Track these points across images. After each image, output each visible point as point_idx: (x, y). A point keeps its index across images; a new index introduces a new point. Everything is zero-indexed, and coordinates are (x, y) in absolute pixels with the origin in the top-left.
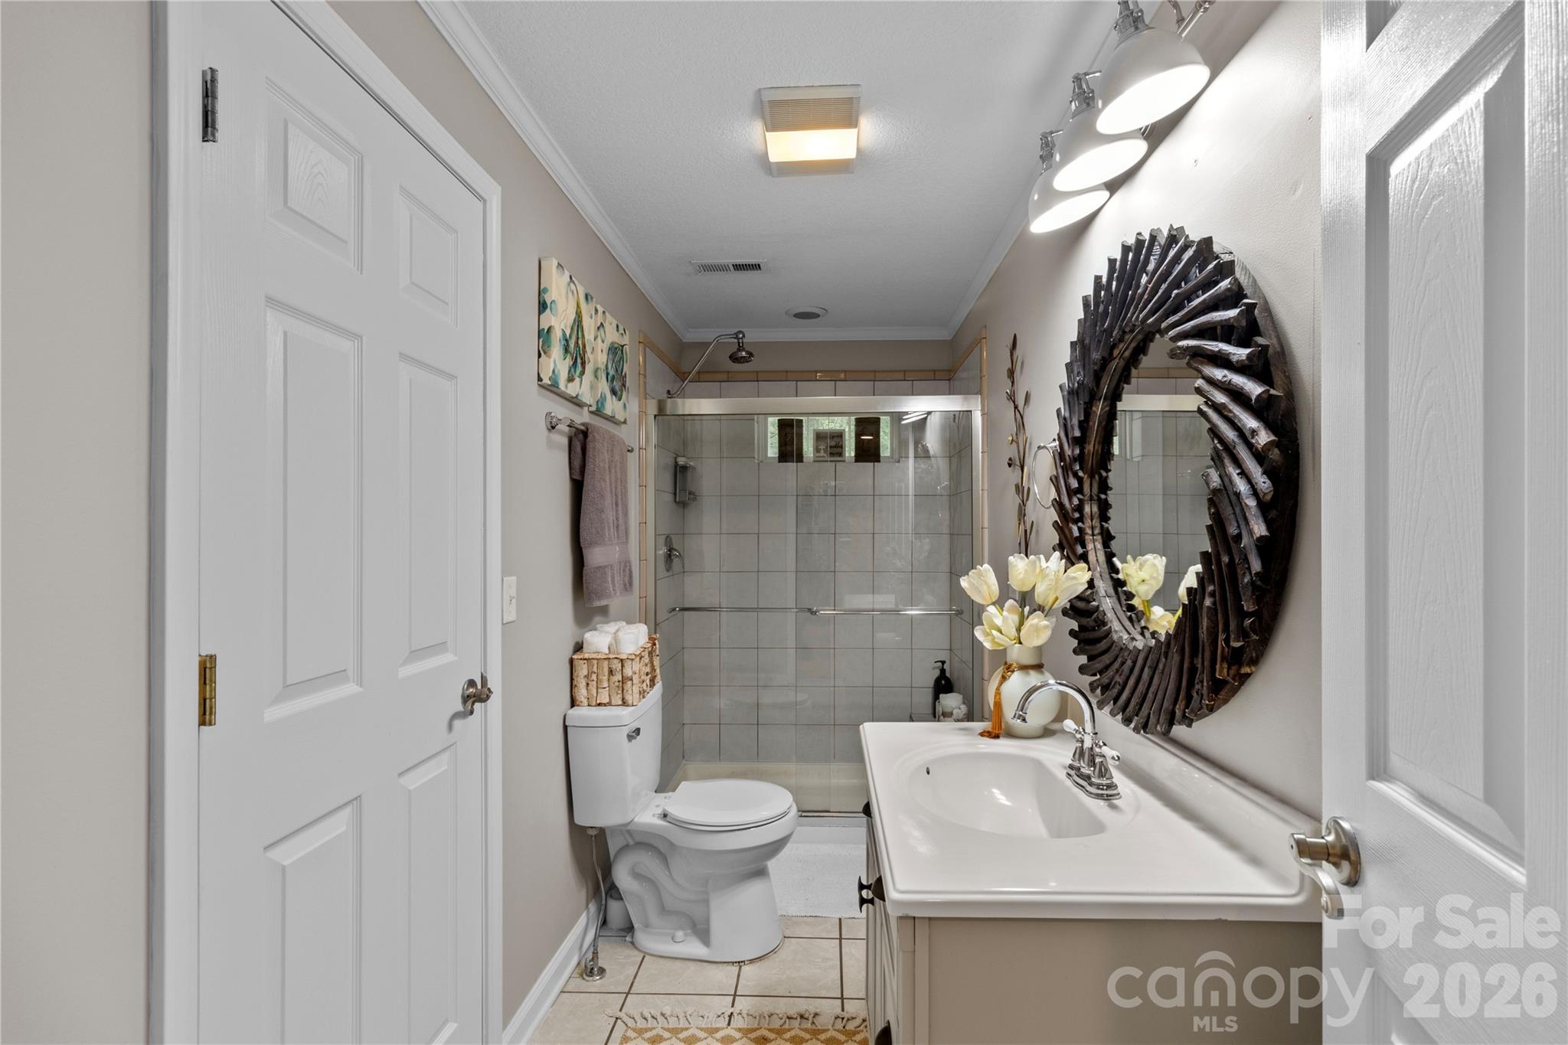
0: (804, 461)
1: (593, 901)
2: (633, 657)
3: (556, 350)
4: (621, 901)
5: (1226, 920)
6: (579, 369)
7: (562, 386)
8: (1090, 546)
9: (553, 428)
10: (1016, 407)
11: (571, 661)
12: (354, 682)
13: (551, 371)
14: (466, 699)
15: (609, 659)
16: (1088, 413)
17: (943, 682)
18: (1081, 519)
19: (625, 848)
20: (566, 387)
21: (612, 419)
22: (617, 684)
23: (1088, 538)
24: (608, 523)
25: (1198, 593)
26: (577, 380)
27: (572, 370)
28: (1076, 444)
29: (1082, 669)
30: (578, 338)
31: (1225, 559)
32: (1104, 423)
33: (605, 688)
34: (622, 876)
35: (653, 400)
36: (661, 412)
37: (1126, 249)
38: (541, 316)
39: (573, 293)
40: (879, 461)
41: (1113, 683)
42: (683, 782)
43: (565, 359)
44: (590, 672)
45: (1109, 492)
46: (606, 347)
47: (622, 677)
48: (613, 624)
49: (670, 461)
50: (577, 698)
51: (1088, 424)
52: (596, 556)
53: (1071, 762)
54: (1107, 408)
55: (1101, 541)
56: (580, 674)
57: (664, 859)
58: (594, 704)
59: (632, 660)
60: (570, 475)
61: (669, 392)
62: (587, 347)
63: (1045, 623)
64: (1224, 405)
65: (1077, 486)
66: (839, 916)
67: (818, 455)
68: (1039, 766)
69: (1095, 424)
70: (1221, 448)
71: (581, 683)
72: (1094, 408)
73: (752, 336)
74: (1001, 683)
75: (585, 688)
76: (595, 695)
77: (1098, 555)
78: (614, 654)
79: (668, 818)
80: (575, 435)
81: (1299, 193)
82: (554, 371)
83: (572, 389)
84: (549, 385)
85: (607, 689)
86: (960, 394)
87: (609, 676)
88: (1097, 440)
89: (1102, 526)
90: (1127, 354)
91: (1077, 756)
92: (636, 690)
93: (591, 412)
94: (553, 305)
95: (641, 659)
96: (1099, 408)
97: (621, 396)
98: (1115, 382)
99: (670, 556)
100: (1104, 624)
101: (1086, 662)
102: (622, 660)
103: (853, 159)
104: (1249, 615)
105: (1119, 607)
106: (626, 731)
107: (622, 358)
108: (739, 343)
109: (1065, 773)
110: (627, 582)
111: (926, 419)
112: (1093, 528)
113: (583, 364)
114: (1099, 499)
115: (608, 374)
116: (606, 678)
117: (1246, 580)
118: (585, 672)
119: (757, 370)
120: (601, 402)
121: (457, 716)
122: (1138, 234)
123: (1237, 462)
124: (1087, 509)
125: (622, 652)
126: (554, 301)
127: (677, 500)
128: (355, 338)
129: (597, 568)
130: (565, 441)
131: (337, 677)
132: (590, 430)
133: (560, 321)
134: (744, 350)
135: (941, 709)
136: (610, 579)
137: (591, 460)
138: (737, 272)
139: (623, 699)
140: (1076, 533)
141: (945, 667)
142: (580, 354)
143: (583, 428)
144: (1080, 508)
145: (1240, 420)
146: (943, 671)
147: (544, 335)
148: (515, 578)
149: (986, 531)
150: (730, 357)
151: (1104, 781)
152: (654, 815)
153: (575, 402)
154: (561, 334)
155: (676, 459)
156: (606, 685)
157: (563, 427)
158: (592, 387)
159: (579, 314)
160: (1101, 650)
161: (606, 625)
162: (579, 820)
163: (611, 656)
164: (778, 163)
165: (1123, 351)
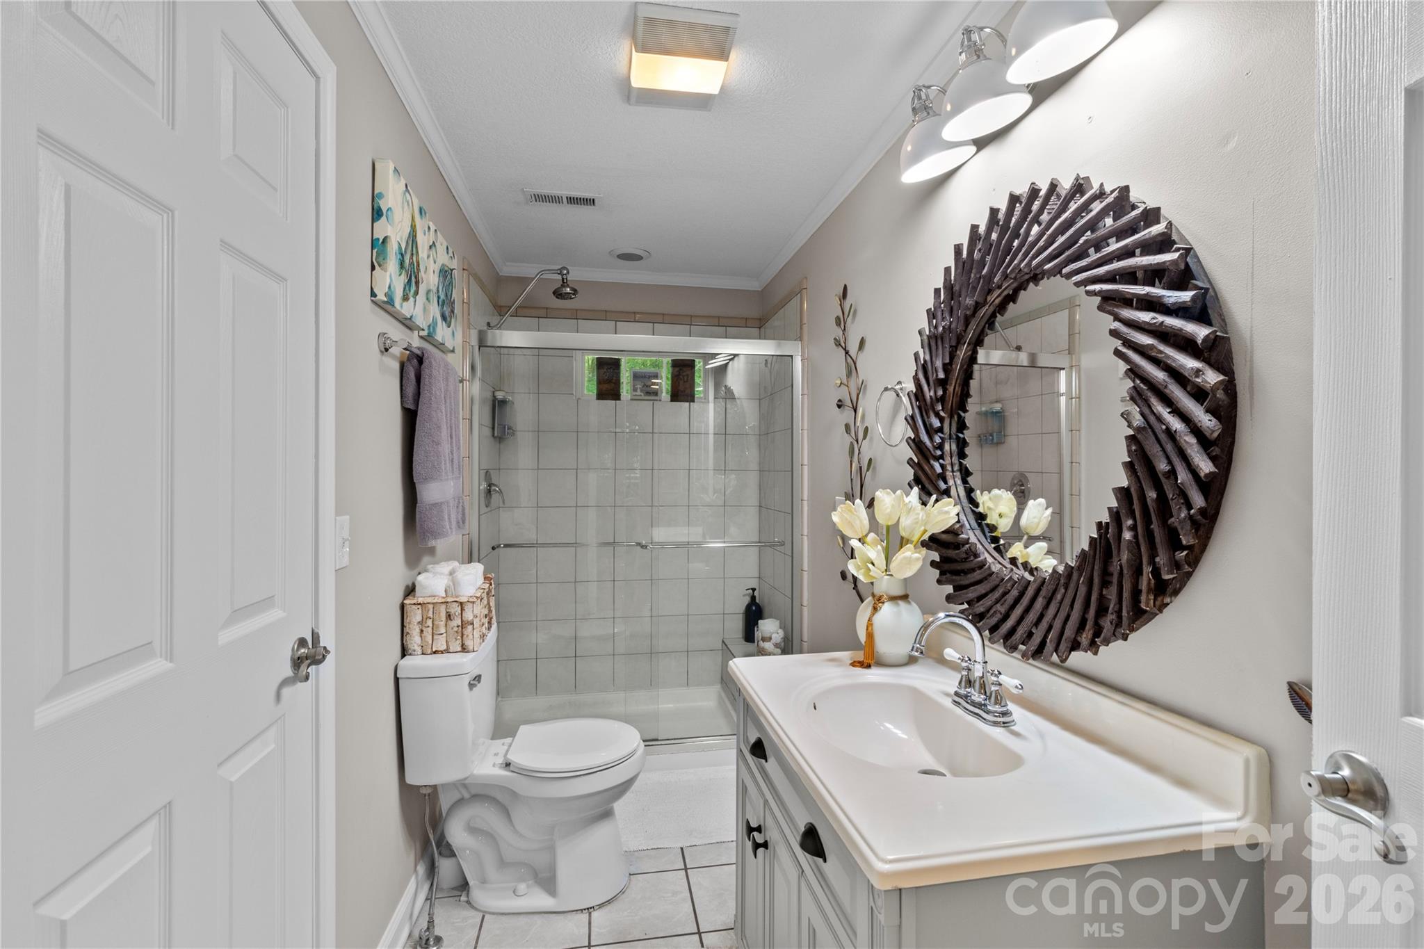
0: (622, 399)
1: (421, 861)
2: (475, 599)
3: (392, 264)
4: (454, 859)
5: (1189, 851)
6: (413, 288)
7: (397, 304)
8: (951, 482)
9: (387, 350)
10: (847, 353)
11: (402, 607)
12: (161, 656)
13: (387, 286)
14: (297, 662)
15: (447, 602)
16: (952, 356)
17: (754, 608)
18: (942, 457)
19: (460, 802)
20: (402, 307)
21: (440, 347)
22: (456, 629)
23: (949, 474)
24: (444, 457)
25: (1110, 527)
26: (412, 299)
27: (407, 288)
28: (940, 385)
29: (949, 598)
30: (412, 254)
31: (1152, 495)
32: (965, 367)
33: (442, 634)
34: (456, 833)
35: (474, 330)
36: (482, 344)
37: (1014, 199)
38: (375, 224)
39: (408, 203)
40: (694, 401)
41: (992, 612)
42: (521, 726)
43: (400, 275)
44: (425, 617)
45: (965, 432)
46: (437, 268)
47: (462, 622)
48: (443, 564)
49: (489, 395)
50: (409, 646)
51: (951, 366)
52: (430, 493)
53: (957, 689)
54: (970, 353)
55: (960, 477)
56: (414, 620)
57: (506, 812)
58: (429, 651)
59: (473, 602)
60: (402, 404)
61: (488, 324)
62: (421, 266)
63: (917, 555)
64: (1152, 347)
65: (939, 425)
66: (680, 845)
67: (635, 393)
68: (916, 693)
69: (957, 367)
70: (1144, 387)
71: (414, 630)
72: (958, 352)
73: (575, 275)
74: (873, 614)
75: (419, 634)
76: (430, 642)
77: (959, 490)
78: (452, 597)
79: (512, 768)
80: (409, 359)
81: (1232, 145)
82: (389, 287)
83: (406, 309)
84: (384, 302)
85: (445, 634)
86: (774, 339)
87: (446, 622)
88: (958, 382)
89: (961, 464)
90: (997, 301)
91: (963, 683)
92: (477, 634)
93: (421, 337)
94: (389, 211)
95: (481, 601)
96: (962, 352)
97: (450, 322)
98: (980, 328)
99: (489, 491)
100: (976, 555)
101: (952, 592)
102: (461, 604)
103: (715, 95)
104: (1183, 548)
105: (985, 540)
106: (466, 679)
107: (451, 283)
108: (563, 279)
109: (951, 700)
110: (460, 518)
111: (727, 364)
112: (952, 465)
113: (417, 283)
114: (958, 438)
115: (439, 297)
116: (443, 623)
117: (1183, 515)
118: (419, 618)
119: (577, 308)
120: (432, 327)
121: (286, 682)
122: (1032, 184)
123: (1167, 401)
124: (947, 447)
125: (462, 594)
126: (390, 208)
127: (496, 434)
128: (166, 212)
129: (432, 505)
130: (396, 366)
131: (141, 652)
132: (426, 356)
133: (395, 231)
134: (568, 286)
135: (760, 634)
136: (446, 517)
137: (426, 388)
138: (570, 205)
139: (463, 645)
140: (939, 470)
141: (755, 594)
142: (414, 272)
143: (419, 352)
144: (941, 447)
145: (1174, 360)
146: (753, 598)
147: (379, 246)
148: (348, 517)
149: (806, 468)
150: (554, 293)
151: (997, 708)
152: (494, 765)
153: (407, 323)
154: (397, 247)
155: (494, 392)
156: (443, 630)
157: (396, 351)
158: (425, 310)
159: (413, 228)
160: (972, 580)
161: (436, 566)
162: (411, 779)
163: (449, 600)
164: (640, 89)
165: (995, 298)
